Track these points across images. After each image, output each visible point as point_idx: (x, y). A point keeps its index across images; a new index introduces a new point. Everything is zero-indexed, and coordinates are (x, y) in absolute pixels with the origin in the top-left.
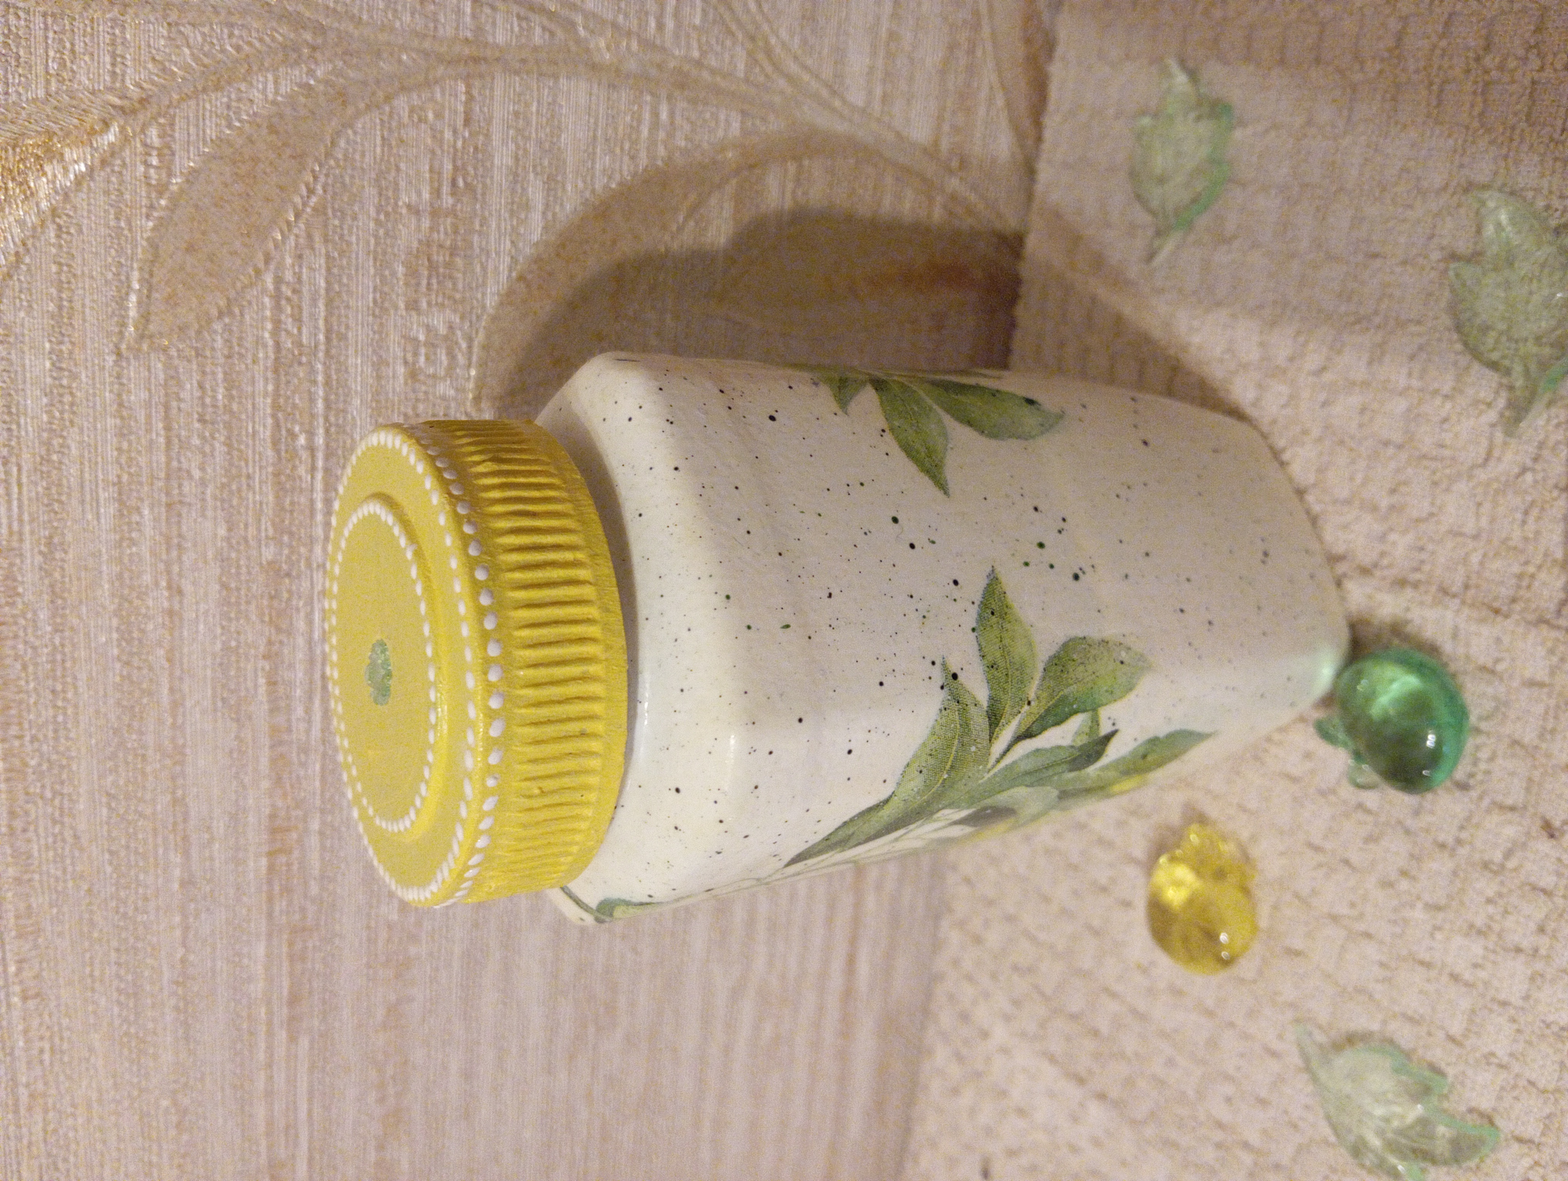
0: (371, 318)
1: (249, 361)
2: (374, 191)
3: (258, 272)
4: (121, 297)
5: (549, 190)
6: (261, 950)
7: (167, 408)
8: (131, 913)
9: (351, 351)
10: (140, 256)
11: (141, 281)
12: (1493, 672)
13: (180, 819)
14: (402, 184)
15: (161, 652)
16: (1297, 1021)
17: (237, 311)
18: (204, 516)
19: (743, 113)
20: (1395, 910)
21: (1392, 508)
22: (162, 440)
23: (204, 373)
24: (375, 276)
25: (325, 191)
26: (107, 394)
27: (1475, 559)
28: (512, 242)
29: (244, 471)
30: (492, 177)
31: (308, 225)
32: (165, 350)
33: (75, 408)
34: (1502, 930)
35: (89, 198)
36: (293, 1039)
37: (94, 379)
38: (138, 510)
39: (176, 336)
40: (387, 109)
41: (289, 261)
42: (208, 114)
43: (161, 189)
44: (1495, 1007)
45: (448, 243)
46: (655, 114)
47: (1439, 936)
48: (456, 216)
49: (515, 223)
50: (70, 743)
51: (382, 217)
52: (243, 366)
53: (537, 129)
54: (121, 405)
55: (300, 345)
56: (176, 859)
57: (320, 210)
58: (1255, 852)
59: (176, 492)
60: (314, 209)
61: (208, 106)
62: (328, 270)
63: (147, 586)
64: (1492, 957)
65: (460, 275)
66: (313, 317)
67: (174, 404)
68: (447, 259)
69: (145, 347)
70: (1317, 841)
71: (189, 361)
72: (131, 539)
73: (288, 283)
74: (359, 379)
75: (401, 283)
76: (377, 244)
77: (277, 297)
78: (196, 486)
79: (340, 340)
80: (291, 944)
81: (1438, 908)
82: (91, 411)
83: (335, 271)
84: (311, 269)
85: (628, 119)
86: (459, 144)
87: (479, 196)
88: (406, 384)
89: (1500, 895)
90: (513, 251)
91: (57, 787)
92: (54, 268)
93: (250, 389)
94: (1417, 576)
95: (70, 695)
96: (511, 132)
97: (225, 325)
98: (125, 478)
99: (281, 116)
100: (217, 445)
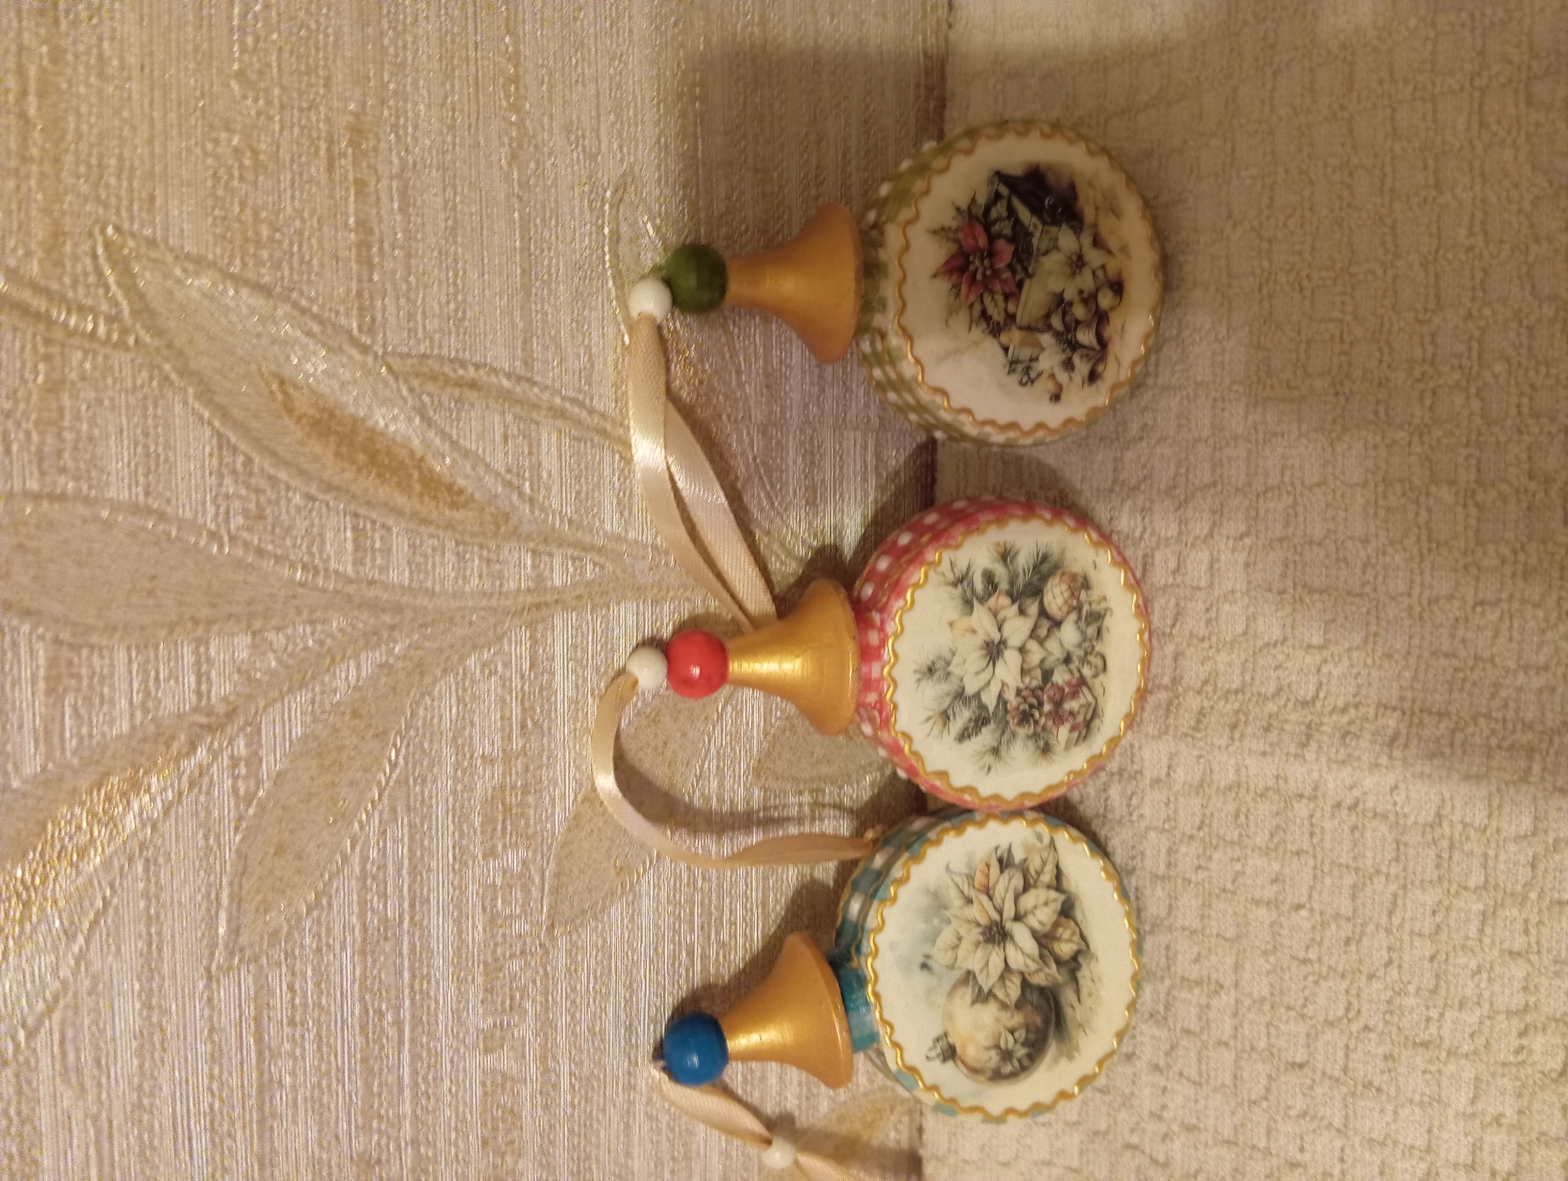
1: (337, 950)
2: (451, 751)
7: (257, 1020)
9: (433, 912)
10: (229, 871)
14: (477, 737)
17: (325, 902)
22: (253, 1055)
23: (293, 974)
24: (454, 832)
25: (407, 762)
29: (334, 1065)
30: (556, 711)
31: (392, 799)
35: (177, 823)
43: (250, 799)
45: (520, 783)
48: (525, 756)
60: (397, 782)
65: (531, 811)
67: (265, 1014)
68: (520, 798)
77: (363, 877)
78: (287, 1094)
92: (142, 903)
98: (217, 1105)
100: (307, 1045)
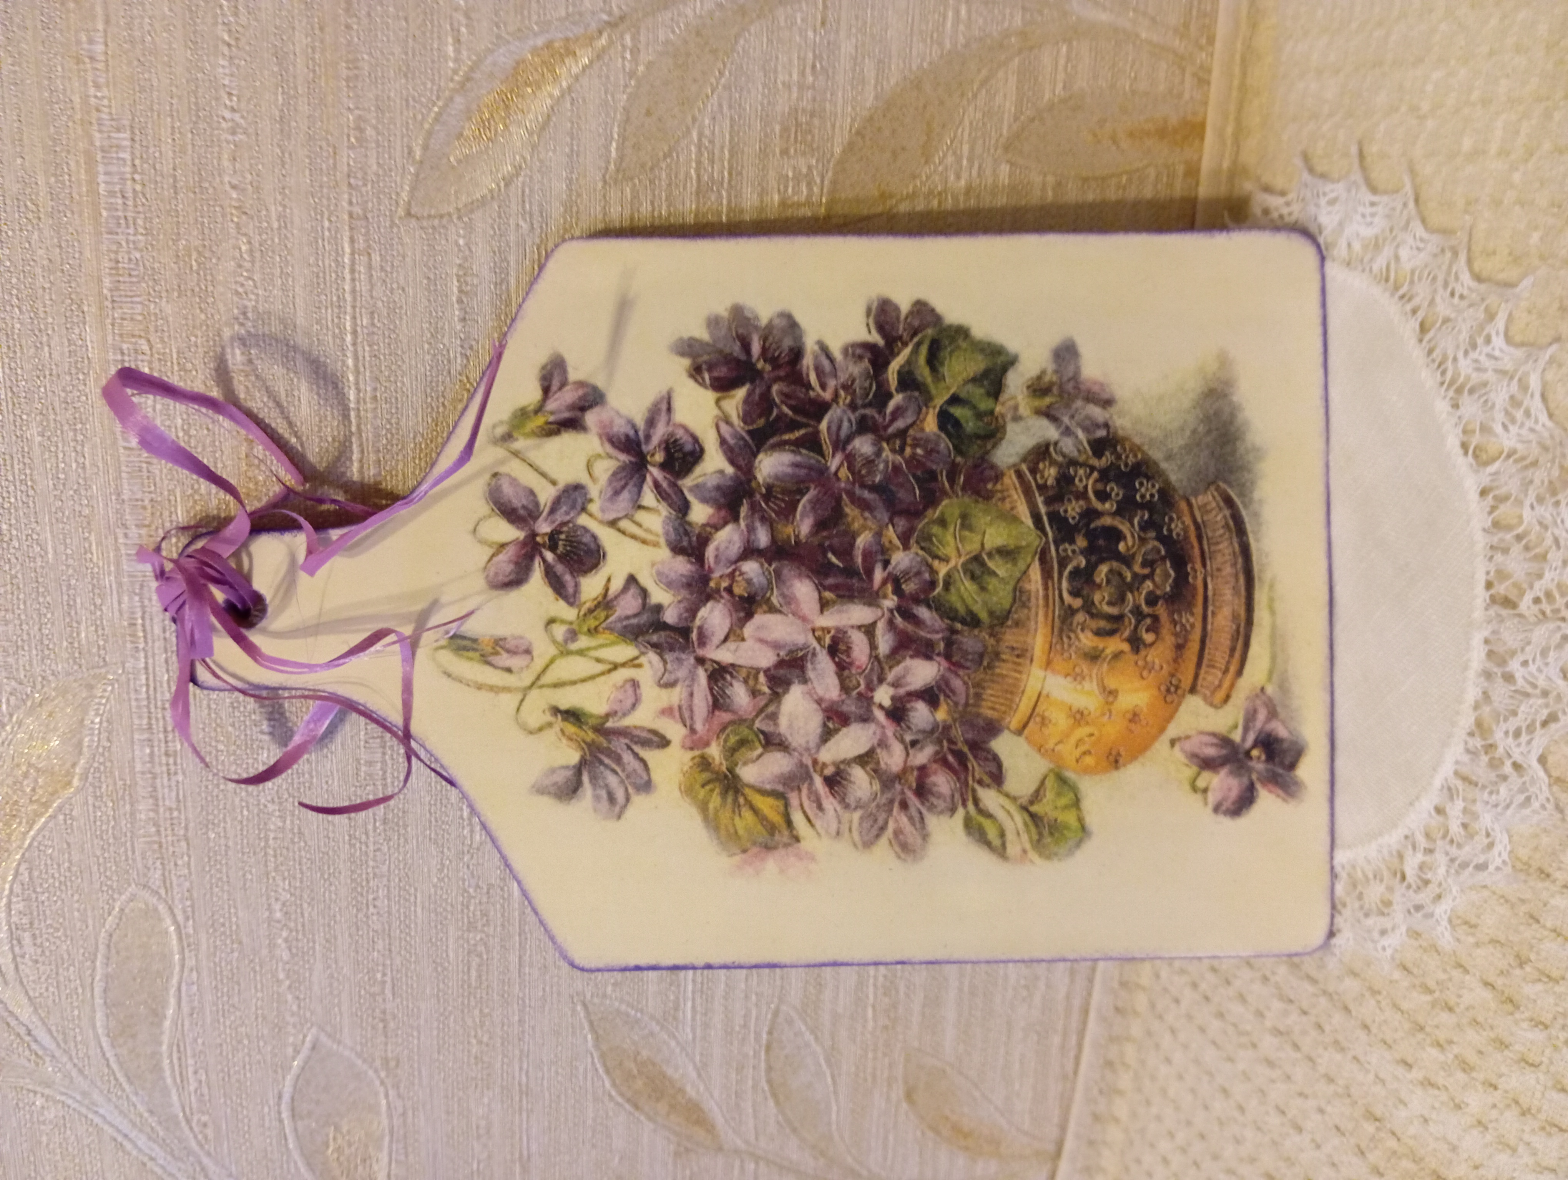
0: (757, 160)
3: (688, 129)
4: (607, 144)
5: (878, 71)
11: (619, 134)
19: (1024, 8)
26: (597, 207)
28: (853, 108)
32: (632, 179)
33: (579, 215)
37: (590, 196)
39: (638, 170)
40: (771, 17)
41: (707, 122)
42: (660, 25)
46: (957, 12)
49: (854, 93)
51: (766, 91)
52: (678, 192)
53: (871, 27)
54: (605, 214)
55: (713, 178)
57: (728, 87)
61: (660, 20)
62: (730, 127)
66: (721, 159)
69: (620, 177)
71: (646, 187)
73: (706, 137)
74: (749, 202)
75: (778, 137)
76: (763, 110)
79: (737, 175)
82: (588, 218)
83: (734, 128)
84: (721, 127)
85: (937, 16)
86: (817, 40)
87: (830, 76)
88: (779, 207)
90: (853, 114)
96: (853, 30)
97: (668, 164)
99: (704, 25)
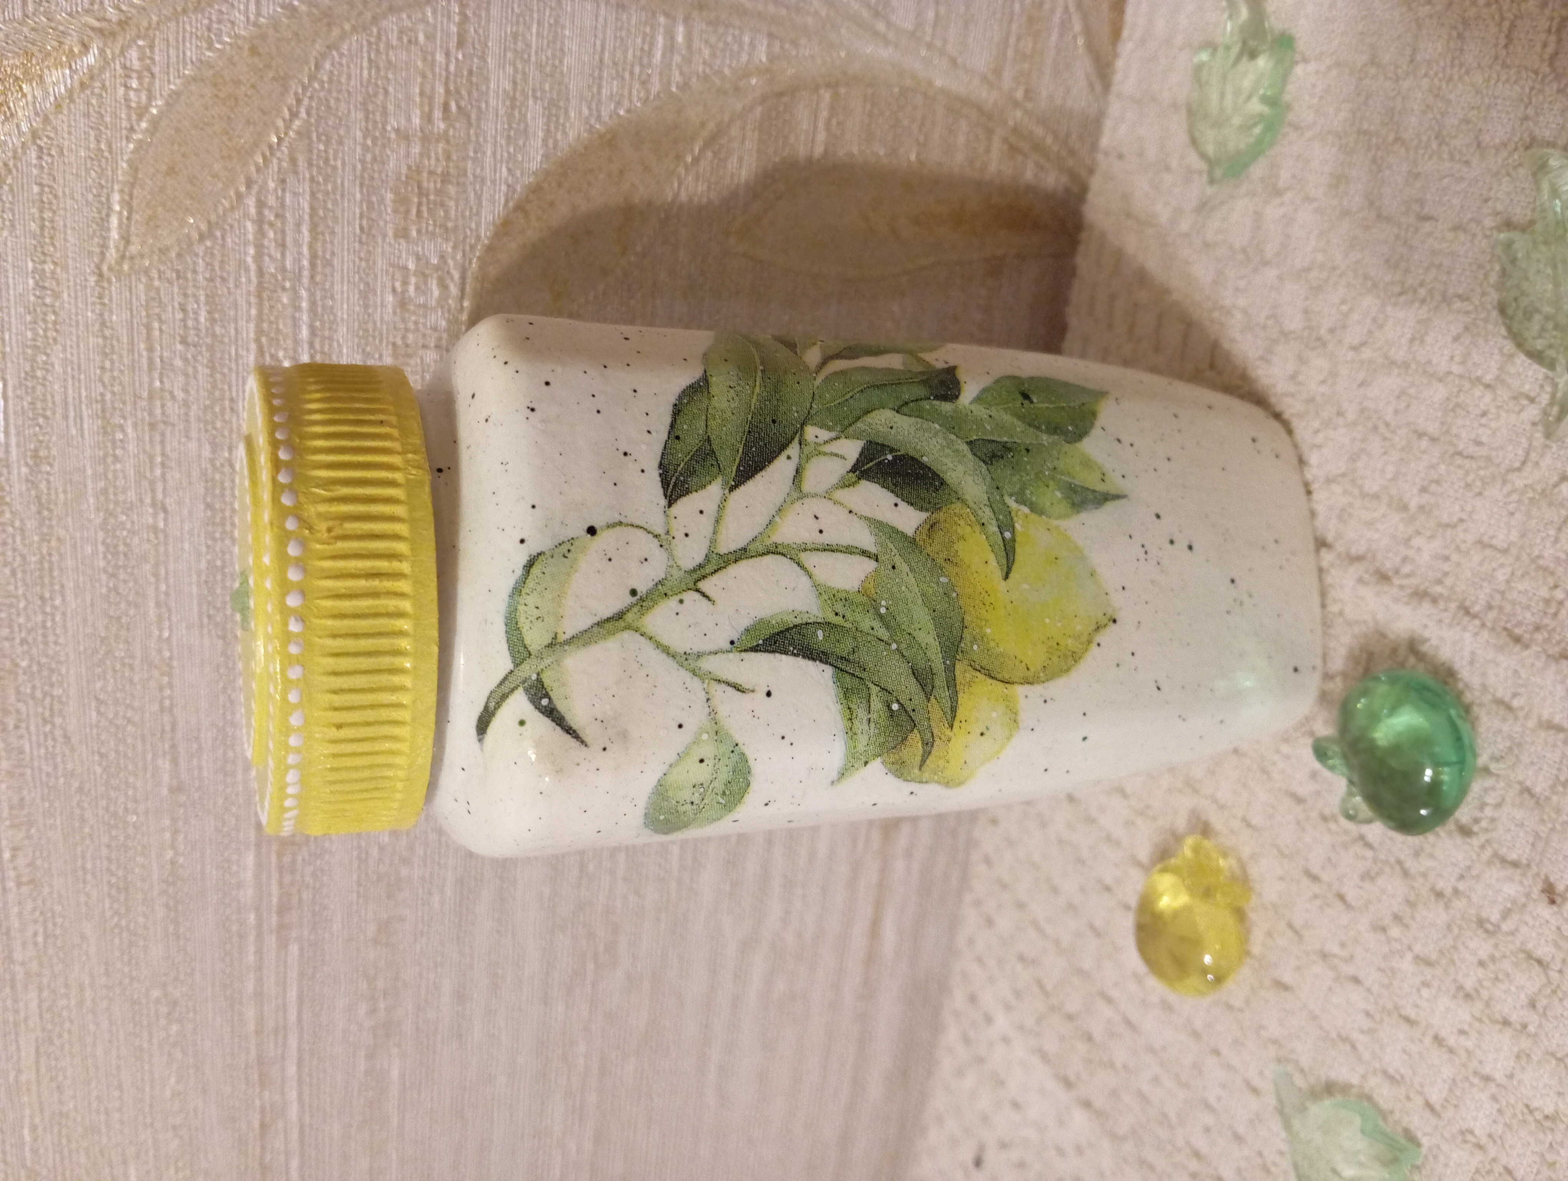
0: (357, 245)
1: (232, 285)
2: (361, 115)
3: (240, 196)
4: (102, 219)
5: (549, 117)
6: (250, 859)
7: (149, 328)
8: (121, 812)
9: (337, 277)
10: (120, 178)
11: (122, 202)
12: (1509, 708)
13: (168, 728)
14: (391, 108)
15: (147, 567)
16: (1279, 1060)
17: (218, 234)
18: (187, 437)
19: (770, 35)
20: (1385, 957)
21: (1421, 508)
22: (145, 361)
23: (185, 295)
24: (361, 201)
25: (308, 114)
26: (89, 314)
27: (1501, 576)
28: (509, 170)
29: (227, 394)
30: (487, 103)
31: (291, 149)
32: (146, 272)
33: (58, 327)
34: (1491, 998)
35: (69, 120)
36: (283, 945)
37: (76, 298)
38: (122, 428)
39: (156, 258)
40: (375, 30)
41: (272, 185)
42: (188, 35)
43: (142, 111)
44: (1476, 1081)
45: (439, 170)
46: (670, 36)
47: (1425, 992)
48: (448, 142)
49: (512, 150)
50: (58, 648)
51: (369, 142)
52: (226, 290)
53: (536, 53)
54: (103, 324)
55: (284, 270)
56: (165, 764)
57: (303, 134)
58: (1254, 871)
59: (158, 411)
60: (299, 133)
61: (188, 28)
62: (313, 194)
63: (131, 502)
64: (1477, 1025)
65: (452, 204)
66: (297, 244)
67: (156, 325)
68: (439, 185)
69: (126, 267)
70: (1315, 870)
71: (170, 283)
72: (115, 456)
73: (271, 208)
74: (345, 306)
75: (389, 210)
76: (364, 169)
77: (260, 221)
78: (179, 408)
79: (324, 266)
80: (280, 855)
81: (1429, 963)
82: (73, 330)
83: (320, 196)
84: (295, 194)
85: (639, 41)
86: (452, 68)
87: (473, 122)
88: (395, 313)
89: (1493, 958)
90: (510, 179)
91: (46, 688)
92: (36, 189)
93: (232, 313)
94: (1438, 589)
95: (58, 602)
96: (509, 55)
97: (207, 248)
98: (108, 396)
99: (264, 37)
100: (200, 368)
